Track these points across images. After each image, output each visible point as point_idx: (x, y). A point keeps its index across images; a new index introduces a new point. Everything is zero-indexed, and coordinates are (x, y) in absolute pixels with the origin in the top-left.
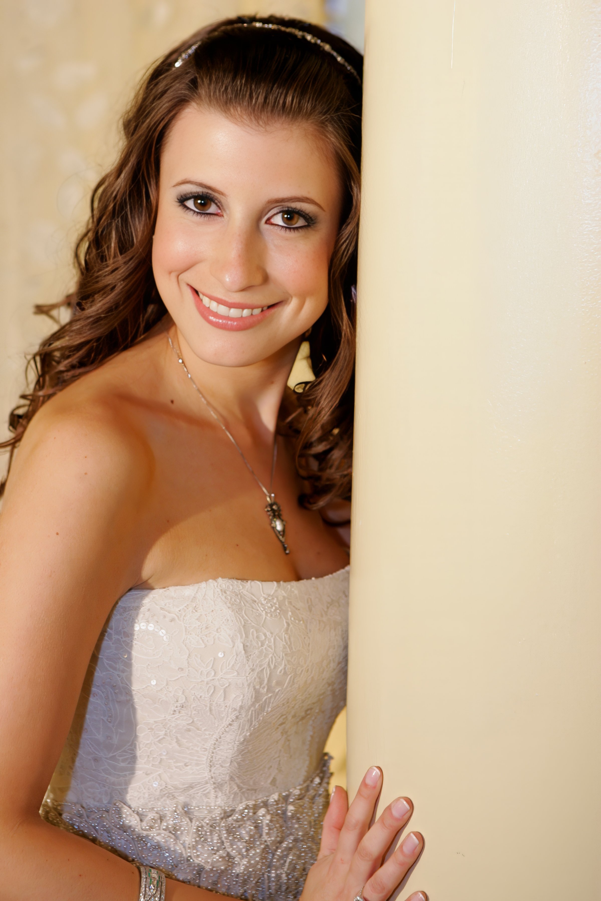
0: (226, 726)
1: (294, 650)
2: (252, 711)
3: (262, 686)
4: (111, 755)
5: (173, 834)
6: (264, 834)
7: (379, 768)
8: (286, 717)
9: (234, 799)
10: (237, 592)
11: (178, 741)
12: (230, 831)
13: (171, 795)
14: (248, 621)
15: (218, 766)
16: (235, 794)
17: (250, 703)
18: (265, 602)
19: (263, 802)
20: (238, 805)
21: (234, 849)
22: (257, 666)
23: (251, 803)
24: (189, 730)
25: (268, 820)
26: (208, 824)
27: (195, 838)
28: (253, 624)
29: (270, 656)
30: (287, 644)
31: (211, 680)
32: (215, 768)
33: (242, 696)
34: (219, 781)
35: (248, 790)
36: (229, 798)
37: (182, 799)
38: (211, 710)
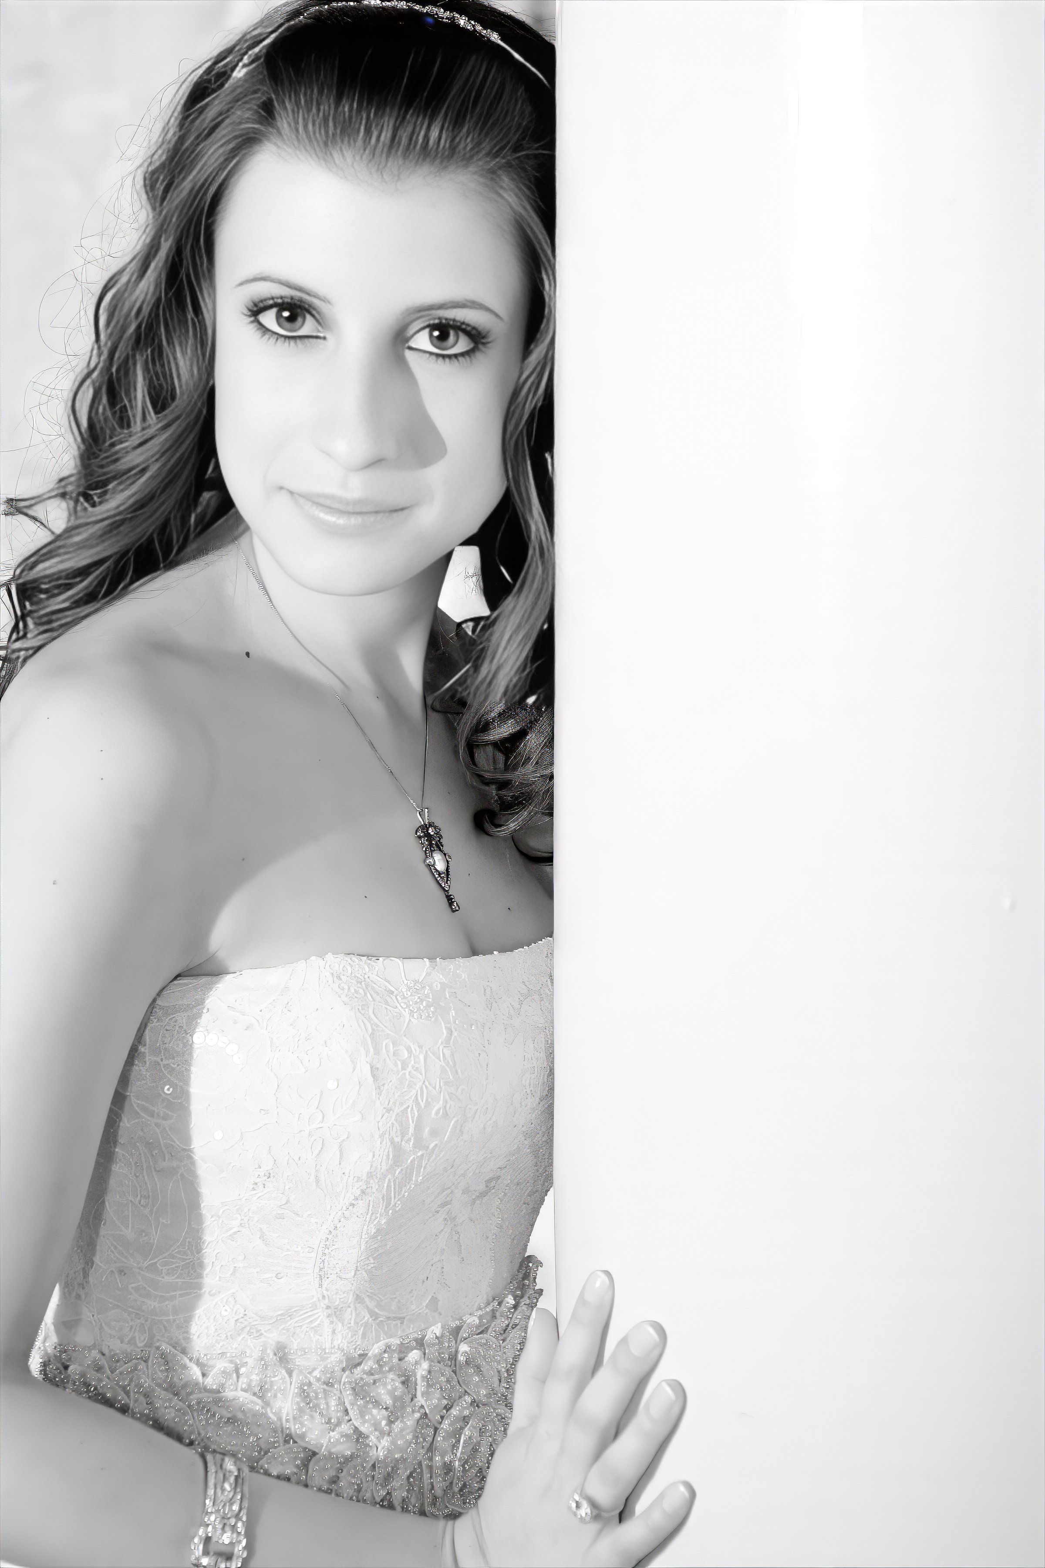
0: (345, 1208)
1: (460, 1075)
2: (389, 1180)
3: (406, 1138)
4: (147, 1263)
5: (259, 1397)
6: (419, 1394)
7: (607, 1273)
8: (452, 1192)
9: (364, 1335)
10: (360, 977)
11: (262, 1237)
12: (359, 1390)
13: (254, 1331)
14: (378, 1026)
15: (333, 1277)
16: (366, 1325)
17: (384, 1168)
18: (409, 994)
19: (416, 1340)
20: (373, 1345)
21: (365, 1422)
22: (394, 1103)
23: (395, 1341)
24: (281, 1217)
25: (424, 1370)
26: (318, 1380)
27: (298, 1403)
28: (389, 1032)
29: (419, 1085)
30: (448, 1064)
31: (317, 1129)
32: (328, 1281)
33: (371, 1155)
34: (337, 1303)
35: (388, 1318)
36: (355, 1335)
37: (273, 1337)
38: (317, 1181)
